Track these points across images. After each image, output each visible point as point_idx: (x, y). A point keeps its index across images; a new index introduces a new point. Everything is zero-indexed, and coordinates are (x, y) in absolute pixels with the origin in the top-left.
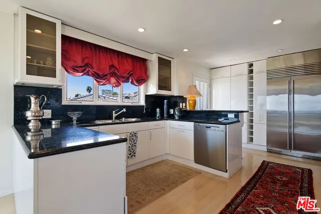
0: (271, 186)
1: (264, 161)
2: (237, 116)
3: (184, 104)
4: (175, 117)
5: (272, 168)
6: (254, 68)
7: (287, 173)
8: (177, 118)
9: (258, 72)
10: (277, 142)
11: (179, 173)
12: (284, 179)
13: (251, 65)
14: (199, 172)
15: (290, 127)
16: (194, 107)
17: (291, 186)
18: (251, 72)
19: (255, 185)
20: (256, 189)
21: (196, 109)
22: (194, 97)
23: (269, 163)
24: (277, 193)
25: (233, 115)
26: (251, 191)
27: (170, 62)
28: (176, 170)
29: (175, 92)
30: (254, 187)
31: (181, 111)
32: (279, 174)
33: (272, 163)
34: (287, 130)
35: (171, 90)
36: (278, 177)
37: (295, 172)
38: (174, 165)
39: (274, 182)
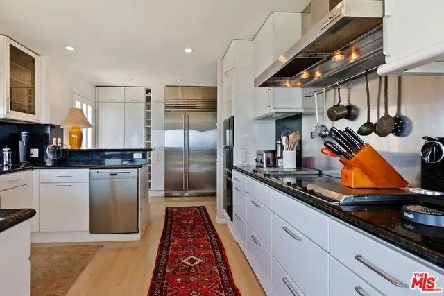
0: (183, 233)
1: (167, 208)
2: (144, 156)
3: (59, 140)
4: (45, 163)
5: (177, 213)
6: (151, 95)
7: (190, 215)
8: (49, 164)
9: (156, 102)
10: (174, 185)
11: (69, 259)
12: (191, 221)
13: (148, 91)
14: (99, 246)
15: (185, 166)
16: (80, 144)
17: (198, 226)
18: (148, 99)
19: (170, 238)
20: (173, 241)
21: (84, 147)
22: (79, 128)
23: (172, 208)
24: (191, 238)
25: (140, 154)
26: (169, 245)
27: (33, 61)
28: (59, 256)
29: (42, 116)
30: (170, 240)
31: (57, 151)
32: (185, 218)
33: (174, 208)
34: (182, 169)
35: (34, 113)
36: (185, 222)
37: (195, 212)
38: (50, 249)
39: (184, 228)
